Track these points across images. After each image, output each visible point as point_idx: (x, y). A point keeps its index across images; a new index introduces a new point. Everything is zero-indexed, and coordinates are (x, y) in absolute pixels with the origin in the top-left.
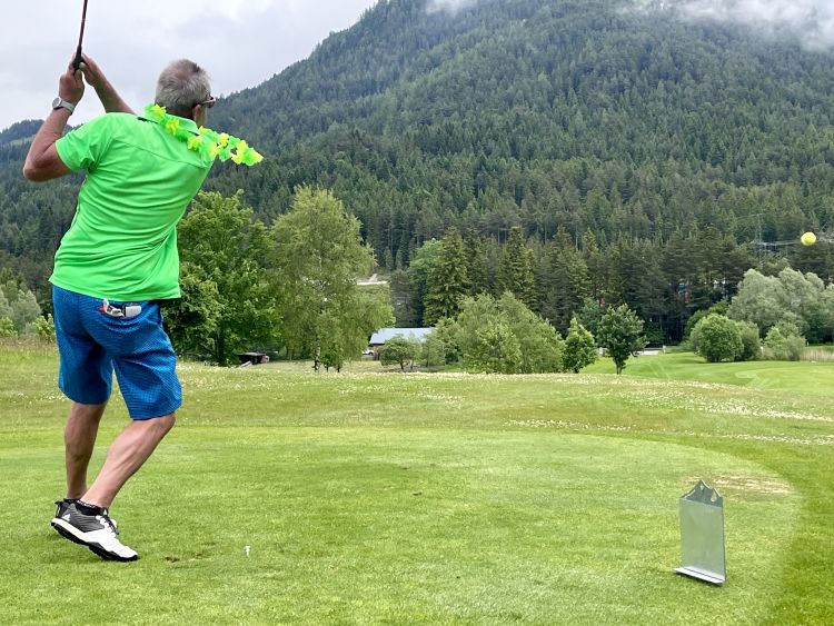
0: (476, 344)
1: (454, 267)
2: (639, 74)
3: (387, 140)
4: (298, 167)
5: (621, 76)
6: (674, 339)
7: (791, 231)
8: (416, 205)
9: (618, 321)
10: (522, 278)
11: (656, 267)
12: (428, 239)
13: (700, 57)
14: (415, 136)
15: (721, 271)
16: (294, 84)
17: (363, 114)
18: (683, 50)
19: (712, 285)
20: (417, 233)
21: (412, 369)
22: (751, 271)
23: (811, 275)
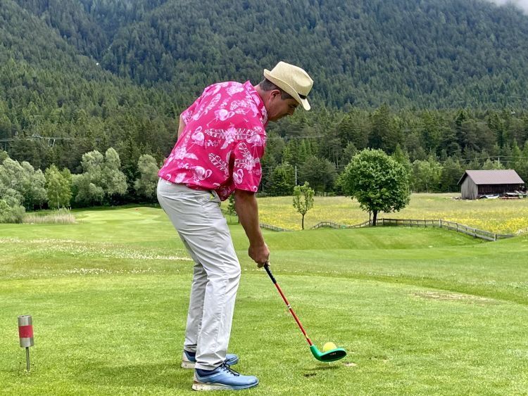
23: (26, 163)
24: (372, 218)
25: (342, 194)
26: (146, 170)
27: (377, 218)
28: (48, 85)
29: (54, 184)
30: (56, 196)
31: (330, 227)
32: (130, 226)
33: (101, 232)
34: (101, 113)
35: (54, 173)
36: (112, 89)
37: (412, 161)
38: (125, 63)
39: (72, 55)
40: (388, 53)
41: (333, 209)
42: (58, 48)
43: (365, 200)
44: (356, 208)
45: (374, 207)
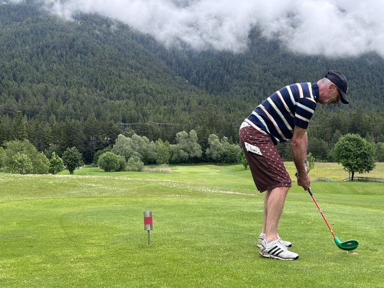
0: (12, 163)
2: (70, 50)
5: (62, 50)
9: (72, 154)
10: (22, 134)
11: (81, 131)
13: (95, 46)
15: (108, 134)
18: (88, 42)
23: (144, 137)
24: (351, 176)
25: (332, 162)
26: (213, 143)
27: (354, 176)
28: (159, 93)
29: (160, 150)
30: (161, 157)
31: (324, 181)
32: (203, 176)
33: (186, 178)
34: (188, 109)
35: (160, 144)
36: (194, 96)
37: (376, 143)
38: (203, 80)
39: (173, 76)
40: (362, 77)
41: (326, 170)
42: (165, 71)
43: (347, 165)
44: (341, 170)
45: (352, 169)
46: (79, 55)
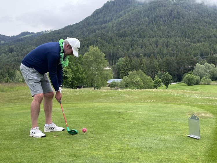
0: (132, 83)
1: (127, 64)
2: (170, 17)
3: (110, 34)
4: (89, 41)
5: (165, 18)
6: (179, 80)
7: (207, 54)
8: (117, 50)
9: (166, 76)
10: (143, 66)
11: (175, 63)
12: (120, 58)
13: (184, 13)
14: (117, 33)
15: (190, 64)
16: (88, 21)
17: (104, 28)
18: (180, 11)
19: (188, 67)
20: (118, 56)
21: (117, 89)
22: (197, 64)
46: (175, 20)
